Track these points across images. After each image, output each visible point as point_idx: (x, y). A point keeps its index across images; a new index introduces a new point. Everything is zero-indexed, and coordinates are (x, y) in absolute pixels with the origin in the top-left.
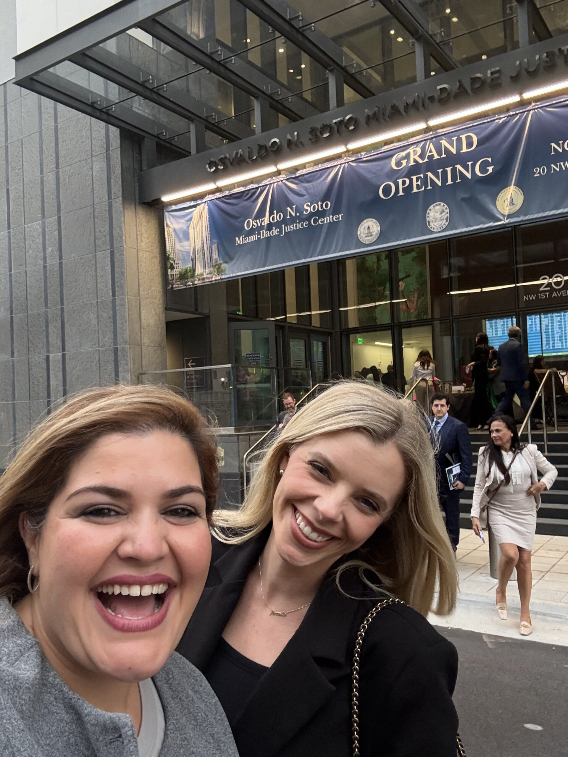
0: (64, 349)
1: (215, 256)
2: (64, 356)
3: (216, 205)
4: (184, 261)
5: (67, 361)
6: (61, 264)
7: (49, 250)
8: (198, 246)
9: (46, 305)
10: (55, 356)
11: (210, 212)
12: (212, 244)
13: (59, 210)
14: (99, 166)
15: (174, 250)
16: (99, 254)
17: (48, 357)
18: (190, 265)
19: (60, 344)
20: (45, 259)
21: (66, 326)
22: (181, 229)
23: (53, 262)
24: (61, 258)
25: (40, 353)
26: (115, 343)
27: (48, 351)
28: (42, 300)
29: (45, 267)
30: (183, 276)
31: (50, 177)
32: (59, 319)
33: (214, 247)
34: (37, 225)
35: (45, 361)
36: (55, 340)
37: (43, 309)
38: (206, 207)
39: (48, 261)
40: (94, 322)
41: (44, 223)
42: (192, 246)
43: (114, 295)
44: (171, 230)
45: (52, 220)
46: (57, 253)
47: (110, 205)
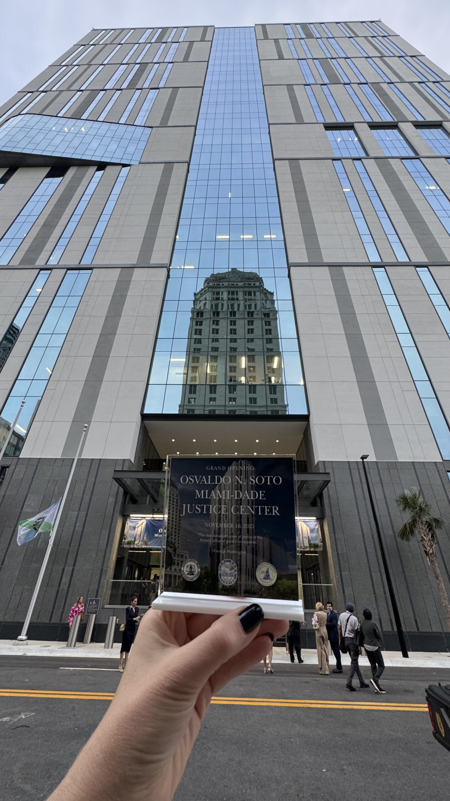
0: (74, 566)
1: (145, 538)
2: (73, 569)
3: (150, 523)
4: (131, 537)
5: (74, 572)
6: (83, 531)
7: (78, 524)
8: (139, 533)
9: (70, 546)
10: (68, 569)
11: (147, 523)
12: (145, 534)
13: (88, 510)
14: (111, 500)
15: (128, 533)
16: (103, 531)
17: (64, 568)
18: (133, 540)
19: (73, 563)
20: (75, 527)
21: (79, 556)
22: (132, 526)
23: (79, 529)
24: (83, 528)
25: (60, 566)
26: (103, 566)
27: (65, 566)
28: (68, 544)
29: (74, 530)
30: (129, 543)
31: (87, 498)
32: (75, 553)
33: (145, 535)
34: (76, 513)
35: (61, 570)
36: (71, 561)
37: (68, 547)
38: (146, 521)
39: (76, 528)
40: (94, 556)
41: (78, 513)
42: (136, 533)
43: (106, 547)
44: (128, 525)
45: (83, 514)
46: (82, 526)
47: (113, 514)
